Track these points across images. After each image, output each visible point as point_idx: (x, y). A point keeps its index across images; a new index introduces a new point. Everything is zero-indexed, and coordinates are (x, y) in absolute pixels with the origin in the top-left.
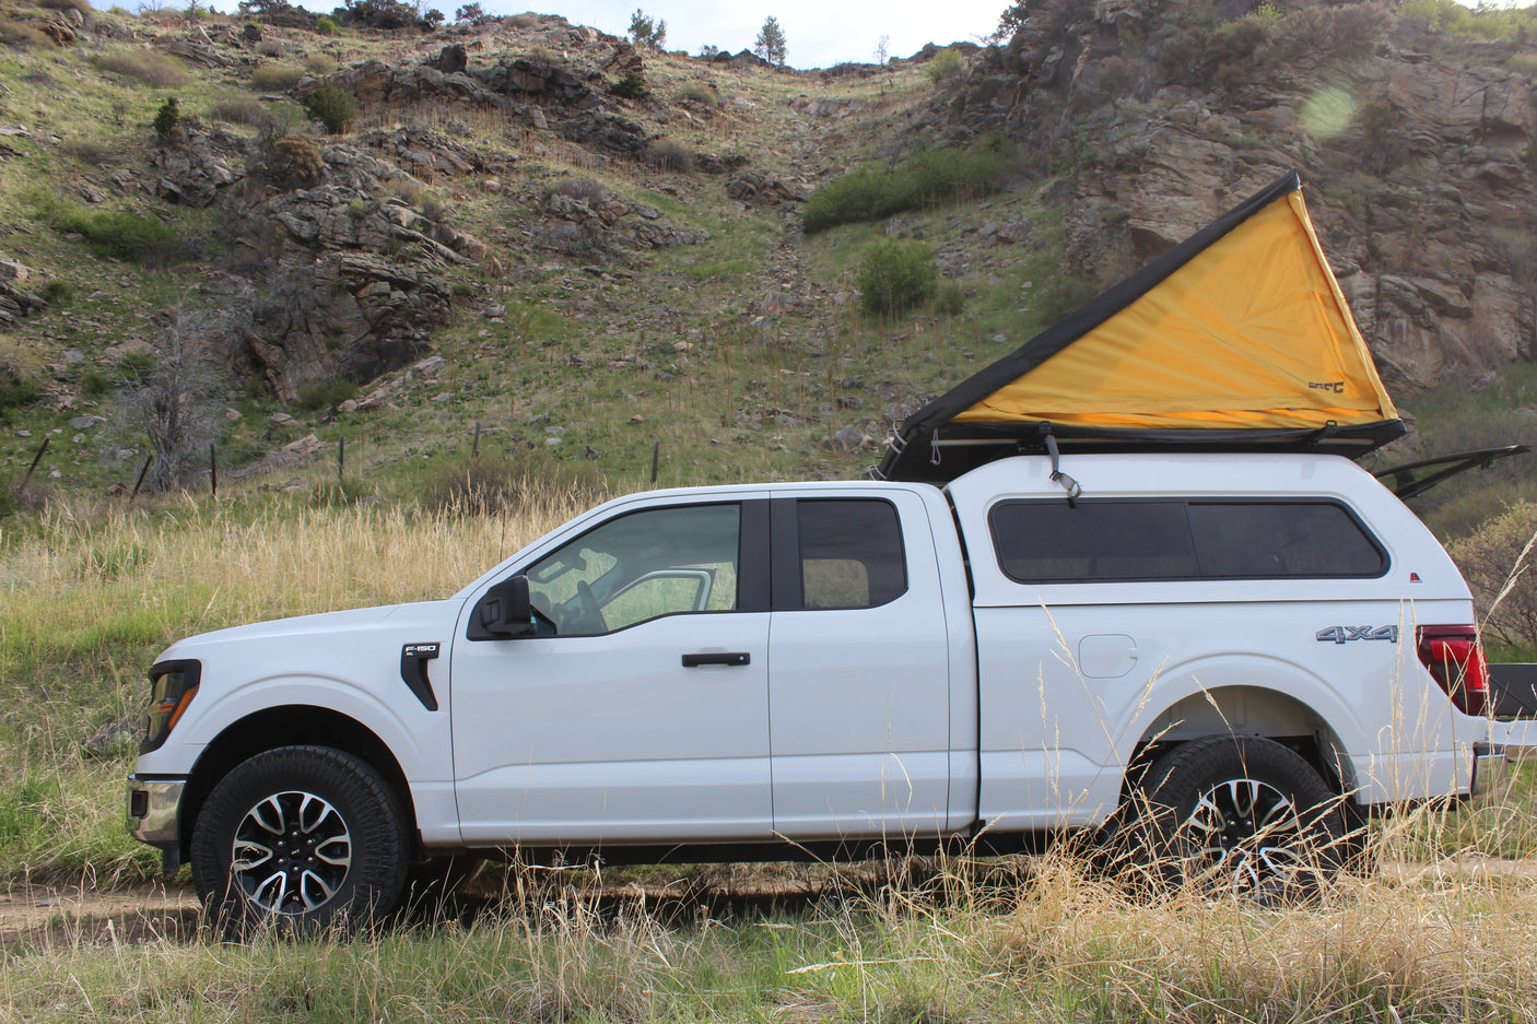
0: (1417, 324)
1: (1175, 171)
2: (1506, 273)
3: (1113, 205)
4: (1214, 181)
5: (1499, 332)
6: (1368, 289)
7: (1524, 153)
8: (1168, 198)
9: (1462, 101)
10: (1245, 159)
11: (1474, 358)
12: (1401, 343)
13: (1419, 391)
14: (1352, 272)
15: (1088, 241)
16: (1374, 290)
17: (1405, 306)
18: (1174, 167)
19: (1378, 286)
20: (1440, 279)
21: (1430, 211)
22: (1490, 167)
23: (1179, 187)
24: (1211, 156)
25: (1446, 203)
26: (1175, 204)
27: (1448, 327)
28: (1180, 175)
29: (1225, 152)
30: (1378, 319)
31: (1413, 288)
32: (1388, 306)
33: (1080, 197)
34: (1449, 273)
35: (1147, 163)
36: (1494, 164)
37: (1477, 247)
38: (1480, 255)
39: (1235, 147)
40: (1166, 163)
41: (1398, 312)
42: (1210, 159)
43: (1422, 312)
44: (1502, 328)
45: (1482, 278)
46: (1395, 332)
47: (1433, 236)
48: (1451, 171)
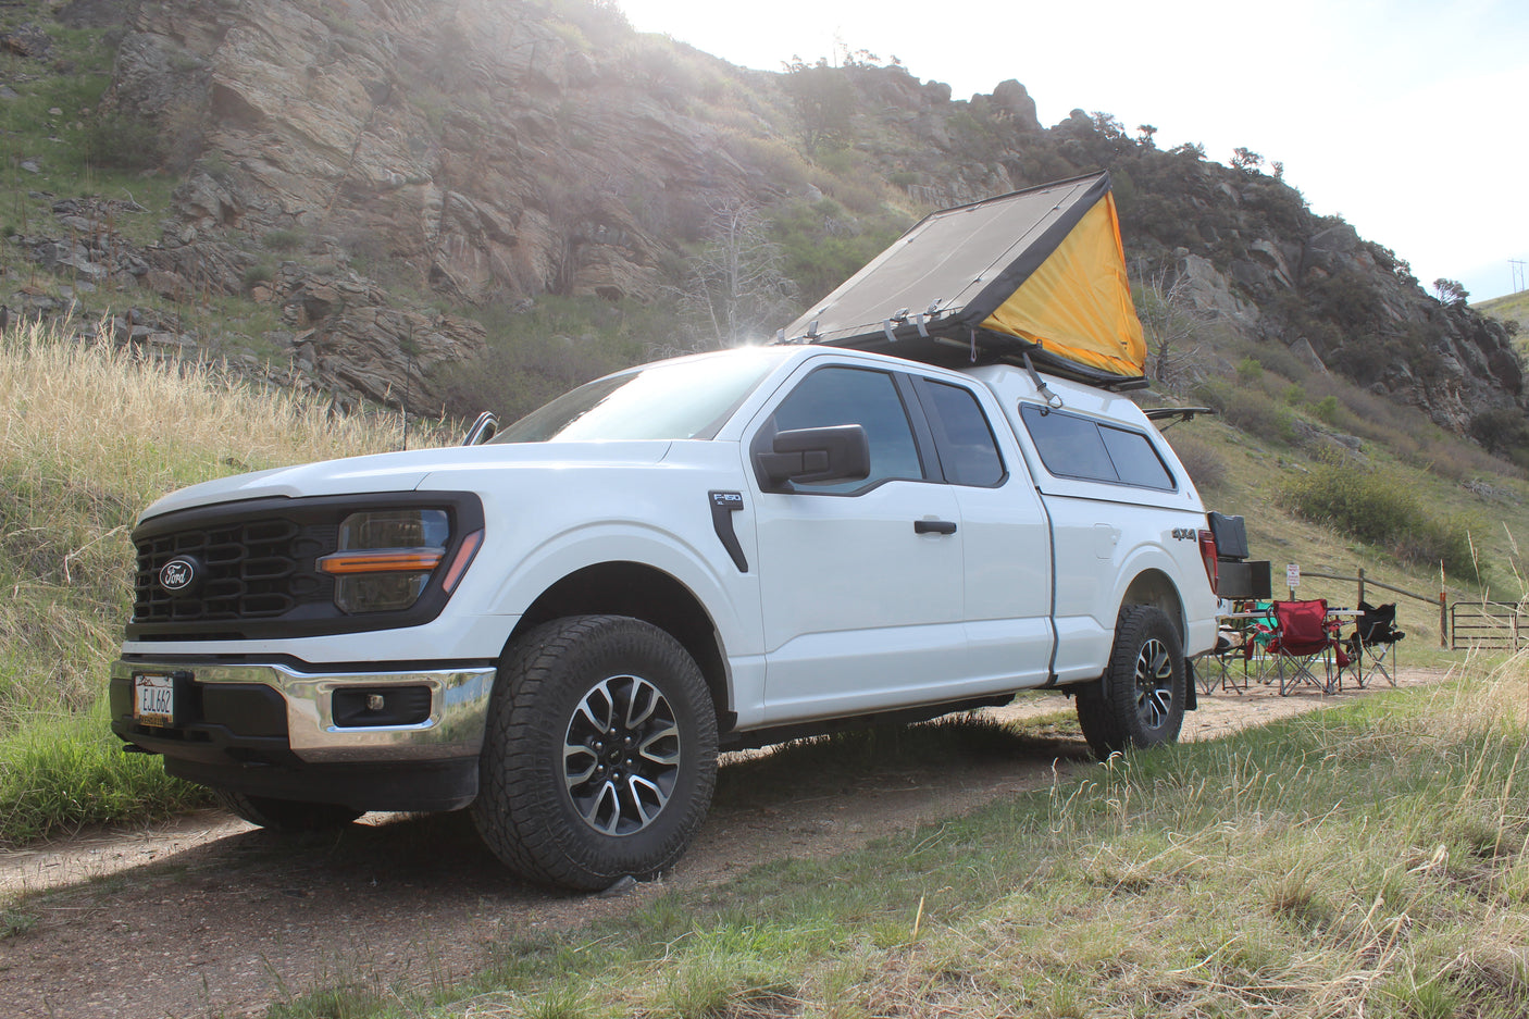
0: (471, 242)
1: (269, 36)
2: (545, 212)
3: (180, 51)
4: (308, 57)
5: (535, 264)
6: (437, 201)
7: (557, 109)
8: (258, 62)
9: (515, 48)
10: (342, 44)
11: (516, 284)
12: (457, 257)
13: (468, 305)
14: (425, 181)
15: (148, 82)
16: (441, 203)
17: (466, 225)
18: (270, 31)
19: (445, 199)
20: (495, 205)
21: (493, 141)
22: (532, 113)
23: (272, 53)
24: (308, 31)
25: (507, 138)
26: (264, 70)
27: (497, 250)
28: (275, 43)
29: (324, 32)
30: (441, 231)
31: (474, 209)
32: (451, 221)
33: (140, 30)
34: (504, 202)
35: (241, 18)
36: (536, 112)
37: (528, 184)
38: (528, 191)
39: (334, 29)
40: (261, 24)
41: (459, 228)
42: (308, 34)
43: (478, 232)
44: (538, 261)
45: (527, 212)
46: (454, 246)
47: (494, 164)
48: (500, 108)
